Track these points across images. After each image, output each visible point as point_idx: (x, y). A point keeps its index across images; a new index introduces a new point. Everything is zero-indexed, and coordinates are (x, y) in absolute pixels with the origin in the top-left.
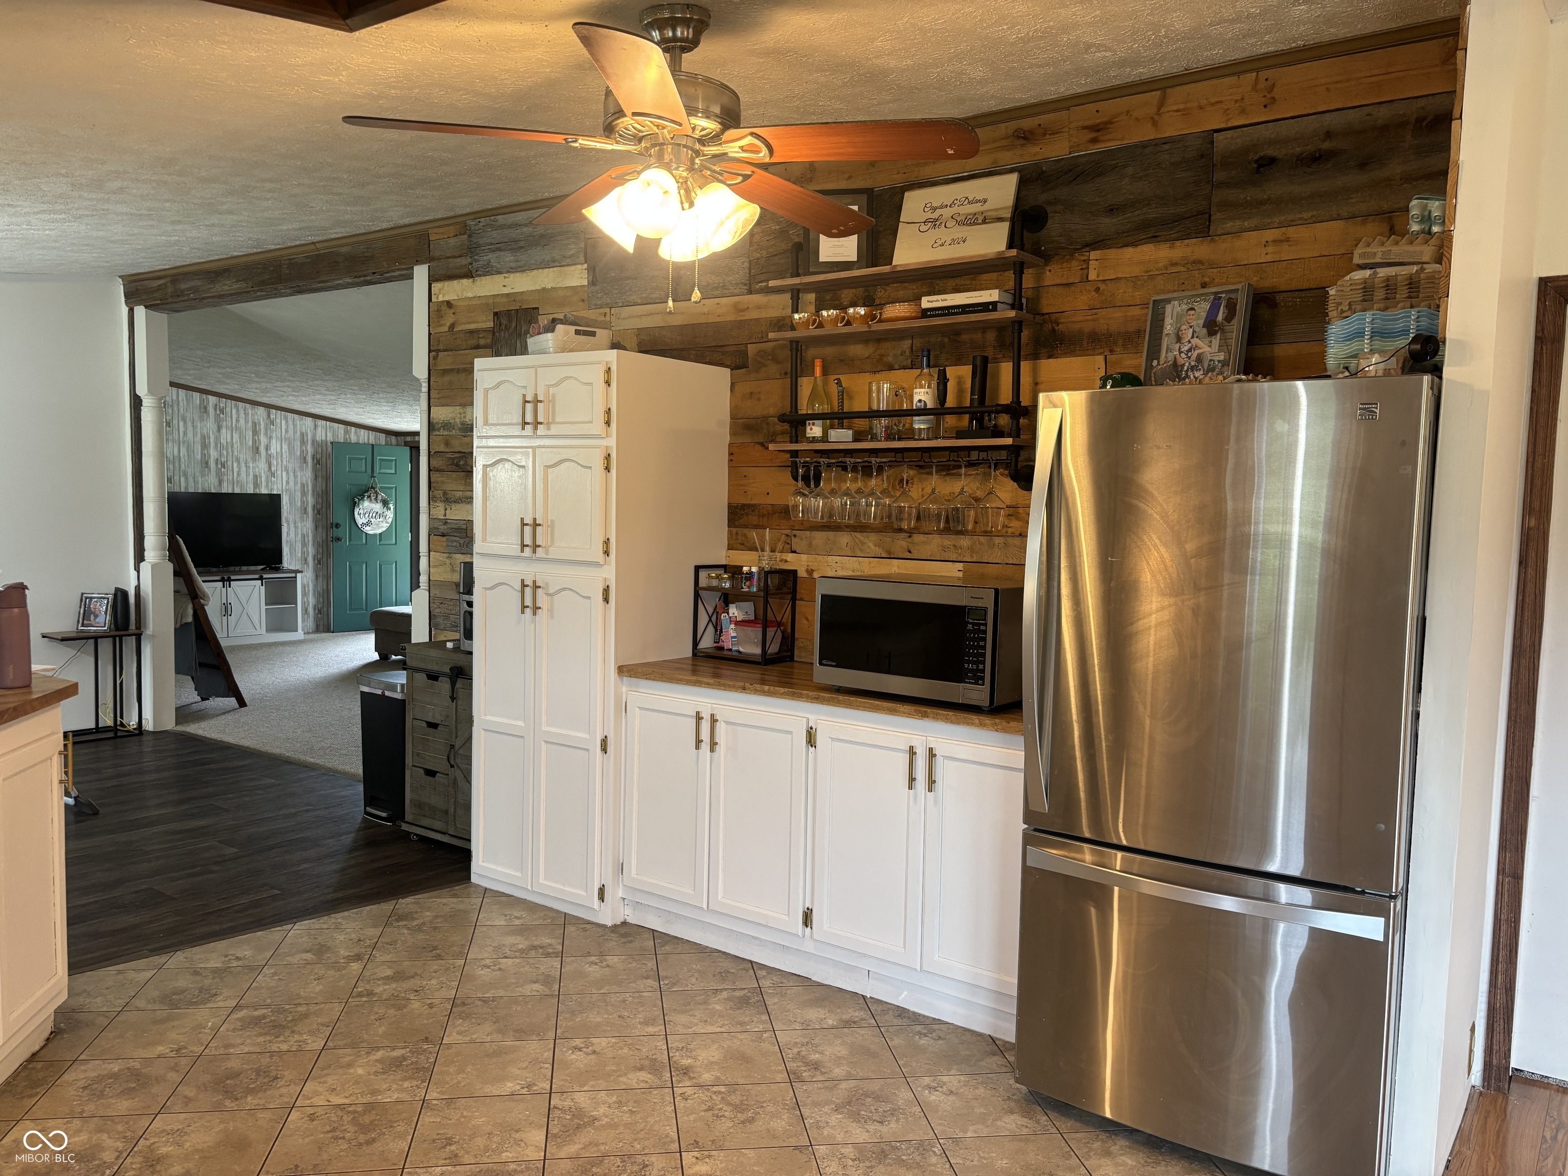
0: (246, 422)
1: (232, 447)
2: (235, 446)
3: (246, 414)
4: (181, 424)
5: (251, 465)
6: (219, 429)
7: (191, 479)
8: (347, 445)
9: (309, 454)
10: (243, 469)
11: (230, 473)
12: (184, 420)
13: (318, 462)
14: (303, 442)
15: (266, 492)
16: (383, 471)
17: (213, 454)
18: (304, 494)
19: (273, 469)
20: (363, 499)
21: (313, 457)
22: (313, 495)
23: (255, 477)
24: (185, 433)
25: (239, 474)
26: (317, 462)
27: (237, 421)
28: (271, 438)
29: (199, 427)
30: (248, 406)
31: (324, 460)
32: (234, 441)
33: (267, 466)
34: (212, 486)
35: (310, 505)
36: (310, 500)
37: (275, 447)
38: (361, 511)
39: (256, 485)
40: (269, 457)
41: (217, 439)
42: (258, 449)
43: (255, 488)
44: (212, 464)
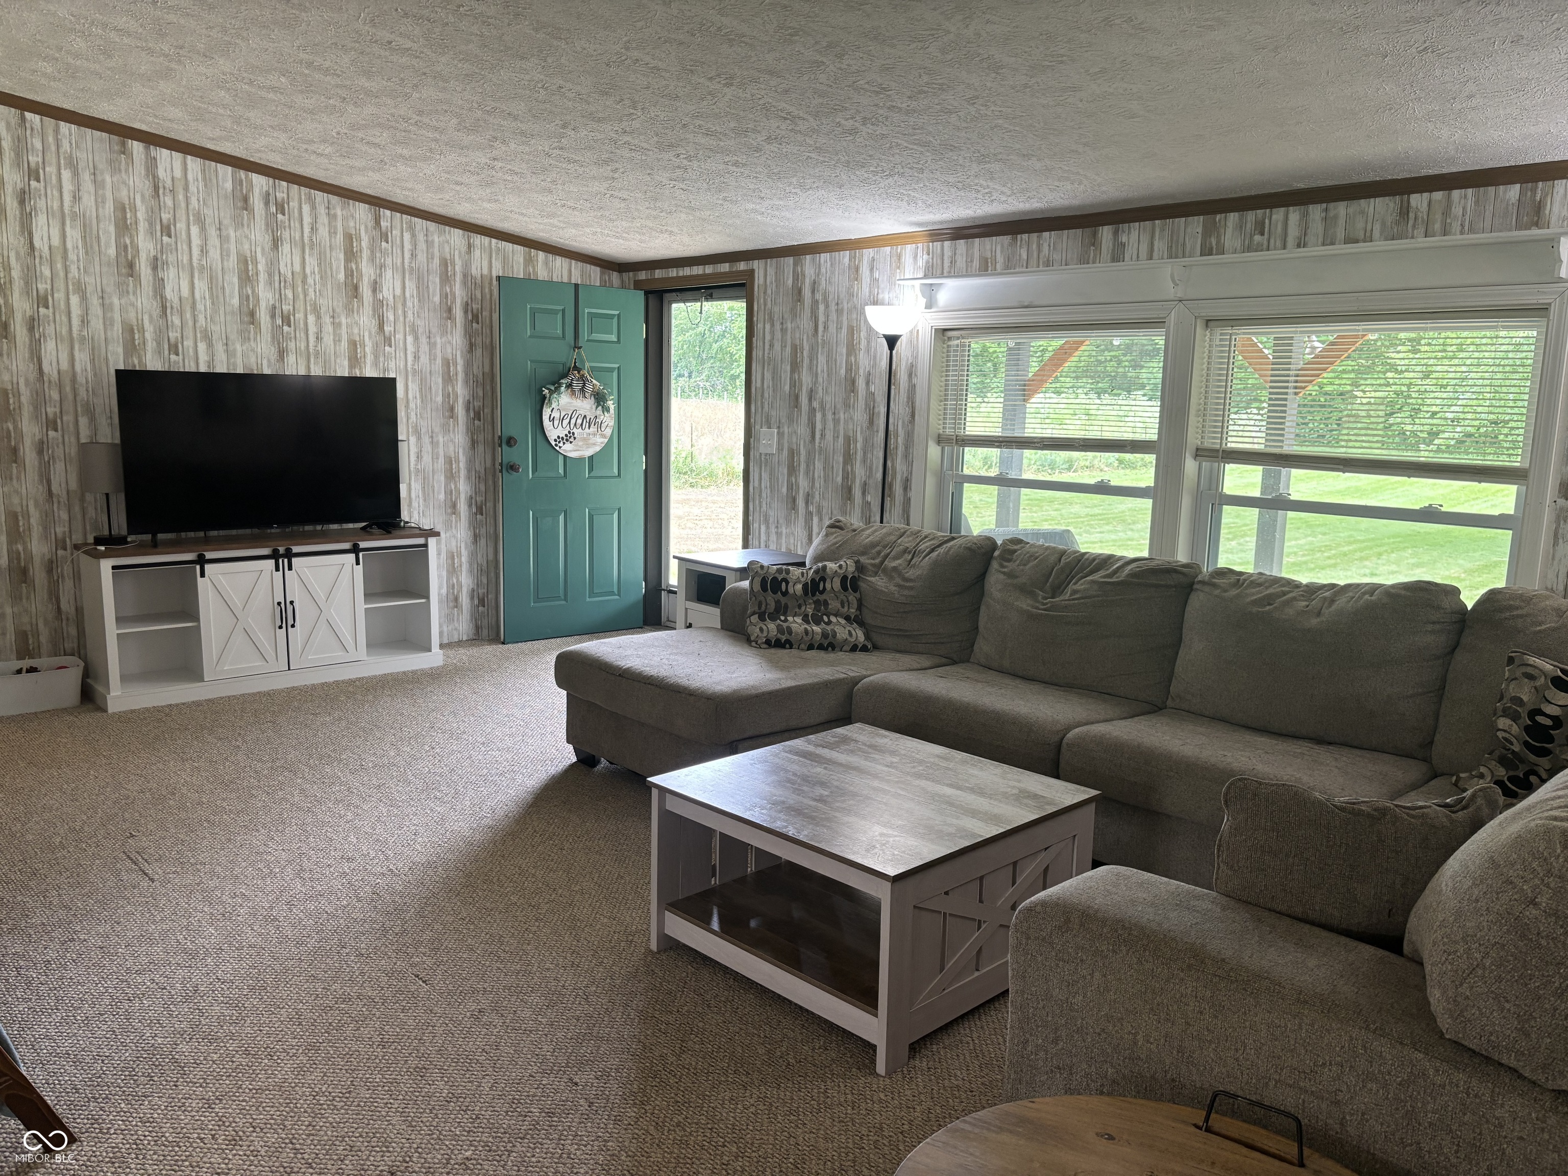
0: (332, 233)
1: (304, 281)
2: (310, 281)
3: (332, 217)
4: (195, 230)
5: (344, 321)
6: (276, 243)
7: (220, 348)
8: (529, 284)
9: (458, 301)
10: (328, 328)
11: (301, 335)
12: (201, 221)
13: (476, 318)
14: (446, 278)
15: (375, 375)
16: (596, 336)
17: (265, 296)
18: (448, 379)
19: (387, 329)
20: (557, 389)
21: (466, 308)
22: (466, 382)
23: (353, 344)
24: (204, 251)
25: (319, 338)
26: (473, 317)
27: (314, 229)
28: (382, 266)
29: (233, 240)
30: (334, 199)
31: (486, 314)
32: (308, 271)
33: (374, 323)
34: (265, 362)
35: (460, 401)
36: (461, 391)
37: (390, 287)
38: (556, 414)
39: (354, 360)
40: (379, 305)
41: (273, 264)
42: (356, 288)
43: (351, 367)
44: (263, 316)
